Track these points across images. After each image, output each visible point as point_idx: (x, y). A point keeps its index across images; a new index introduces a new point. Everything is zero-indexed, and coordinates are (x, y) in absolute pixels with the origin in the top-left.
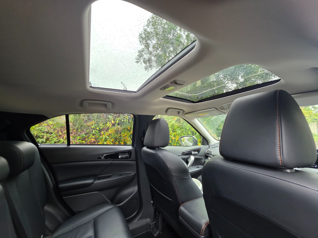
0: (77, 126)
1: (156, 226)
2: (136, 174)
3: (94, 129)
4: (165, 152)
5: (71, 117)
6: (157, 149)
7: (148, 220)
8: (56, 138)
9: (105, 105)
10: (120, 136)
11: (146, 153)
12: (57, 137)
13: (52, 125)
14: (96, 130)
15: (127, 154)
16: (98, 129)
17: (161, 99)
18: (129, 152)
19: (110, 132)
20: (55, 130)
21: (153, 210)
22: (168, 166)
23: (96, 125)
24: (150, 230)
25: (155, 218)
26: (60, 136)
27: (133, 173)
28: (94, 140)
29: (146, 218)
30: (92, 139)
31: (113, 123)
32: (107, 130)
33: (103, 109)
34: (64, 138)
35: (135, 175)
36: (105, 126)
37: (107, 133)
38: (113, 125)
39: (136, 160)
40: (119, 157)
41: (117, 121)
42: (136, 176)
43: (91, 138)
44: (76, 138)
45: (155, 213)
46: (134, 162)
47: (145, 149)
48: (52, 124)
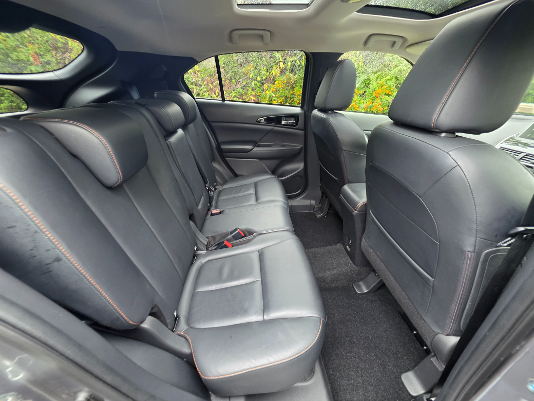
0: (230, 74)
1: (321, 209)
2: (303, 149)
3: (252, 79)
4: (340, 118)
5: (222, 59)
6: (330, 112)
7: (313, 202)
8: (208, 93)
9: (261, 37)
10: (293, 94)
11: (316, 118)
12: (208, 91)
13: (198, 71)
14: (256, 82)
15: (293, 119)
16: (260, 80)
17: (355, 15)
18: (295, 116)
19: (276, 85)
20: (203, 79)
21: (321, 194)
22: (339, 136)
23: (256, 72)
24: (314, 211)
25: (321, 202)
26: (211, 89)
27: (299, 146)
28: (254, 99)
29: (311, 199)
30: (251, 97)
31: (281, 67)
32: (273, 82)
33: (258, 43)
34: (217, 94)
35: (301, 149)
36: (270, 73)
37: (273, 88)
38: (283, 72)
39: (305, 129)
40: (281, 122)
41: (289, 63)
42: (303, 151)
43: (250, 95)
44: (231, 94)
45: (322, 197)
46: (301, 132)
47: (316, 112)
48: (198, 69)
